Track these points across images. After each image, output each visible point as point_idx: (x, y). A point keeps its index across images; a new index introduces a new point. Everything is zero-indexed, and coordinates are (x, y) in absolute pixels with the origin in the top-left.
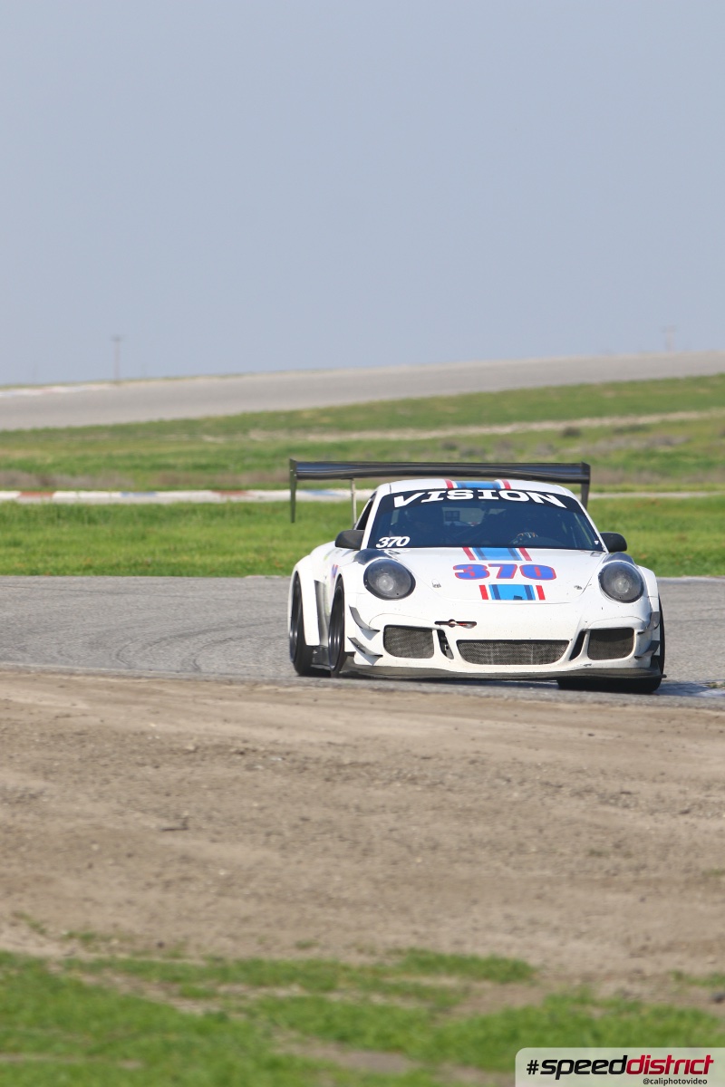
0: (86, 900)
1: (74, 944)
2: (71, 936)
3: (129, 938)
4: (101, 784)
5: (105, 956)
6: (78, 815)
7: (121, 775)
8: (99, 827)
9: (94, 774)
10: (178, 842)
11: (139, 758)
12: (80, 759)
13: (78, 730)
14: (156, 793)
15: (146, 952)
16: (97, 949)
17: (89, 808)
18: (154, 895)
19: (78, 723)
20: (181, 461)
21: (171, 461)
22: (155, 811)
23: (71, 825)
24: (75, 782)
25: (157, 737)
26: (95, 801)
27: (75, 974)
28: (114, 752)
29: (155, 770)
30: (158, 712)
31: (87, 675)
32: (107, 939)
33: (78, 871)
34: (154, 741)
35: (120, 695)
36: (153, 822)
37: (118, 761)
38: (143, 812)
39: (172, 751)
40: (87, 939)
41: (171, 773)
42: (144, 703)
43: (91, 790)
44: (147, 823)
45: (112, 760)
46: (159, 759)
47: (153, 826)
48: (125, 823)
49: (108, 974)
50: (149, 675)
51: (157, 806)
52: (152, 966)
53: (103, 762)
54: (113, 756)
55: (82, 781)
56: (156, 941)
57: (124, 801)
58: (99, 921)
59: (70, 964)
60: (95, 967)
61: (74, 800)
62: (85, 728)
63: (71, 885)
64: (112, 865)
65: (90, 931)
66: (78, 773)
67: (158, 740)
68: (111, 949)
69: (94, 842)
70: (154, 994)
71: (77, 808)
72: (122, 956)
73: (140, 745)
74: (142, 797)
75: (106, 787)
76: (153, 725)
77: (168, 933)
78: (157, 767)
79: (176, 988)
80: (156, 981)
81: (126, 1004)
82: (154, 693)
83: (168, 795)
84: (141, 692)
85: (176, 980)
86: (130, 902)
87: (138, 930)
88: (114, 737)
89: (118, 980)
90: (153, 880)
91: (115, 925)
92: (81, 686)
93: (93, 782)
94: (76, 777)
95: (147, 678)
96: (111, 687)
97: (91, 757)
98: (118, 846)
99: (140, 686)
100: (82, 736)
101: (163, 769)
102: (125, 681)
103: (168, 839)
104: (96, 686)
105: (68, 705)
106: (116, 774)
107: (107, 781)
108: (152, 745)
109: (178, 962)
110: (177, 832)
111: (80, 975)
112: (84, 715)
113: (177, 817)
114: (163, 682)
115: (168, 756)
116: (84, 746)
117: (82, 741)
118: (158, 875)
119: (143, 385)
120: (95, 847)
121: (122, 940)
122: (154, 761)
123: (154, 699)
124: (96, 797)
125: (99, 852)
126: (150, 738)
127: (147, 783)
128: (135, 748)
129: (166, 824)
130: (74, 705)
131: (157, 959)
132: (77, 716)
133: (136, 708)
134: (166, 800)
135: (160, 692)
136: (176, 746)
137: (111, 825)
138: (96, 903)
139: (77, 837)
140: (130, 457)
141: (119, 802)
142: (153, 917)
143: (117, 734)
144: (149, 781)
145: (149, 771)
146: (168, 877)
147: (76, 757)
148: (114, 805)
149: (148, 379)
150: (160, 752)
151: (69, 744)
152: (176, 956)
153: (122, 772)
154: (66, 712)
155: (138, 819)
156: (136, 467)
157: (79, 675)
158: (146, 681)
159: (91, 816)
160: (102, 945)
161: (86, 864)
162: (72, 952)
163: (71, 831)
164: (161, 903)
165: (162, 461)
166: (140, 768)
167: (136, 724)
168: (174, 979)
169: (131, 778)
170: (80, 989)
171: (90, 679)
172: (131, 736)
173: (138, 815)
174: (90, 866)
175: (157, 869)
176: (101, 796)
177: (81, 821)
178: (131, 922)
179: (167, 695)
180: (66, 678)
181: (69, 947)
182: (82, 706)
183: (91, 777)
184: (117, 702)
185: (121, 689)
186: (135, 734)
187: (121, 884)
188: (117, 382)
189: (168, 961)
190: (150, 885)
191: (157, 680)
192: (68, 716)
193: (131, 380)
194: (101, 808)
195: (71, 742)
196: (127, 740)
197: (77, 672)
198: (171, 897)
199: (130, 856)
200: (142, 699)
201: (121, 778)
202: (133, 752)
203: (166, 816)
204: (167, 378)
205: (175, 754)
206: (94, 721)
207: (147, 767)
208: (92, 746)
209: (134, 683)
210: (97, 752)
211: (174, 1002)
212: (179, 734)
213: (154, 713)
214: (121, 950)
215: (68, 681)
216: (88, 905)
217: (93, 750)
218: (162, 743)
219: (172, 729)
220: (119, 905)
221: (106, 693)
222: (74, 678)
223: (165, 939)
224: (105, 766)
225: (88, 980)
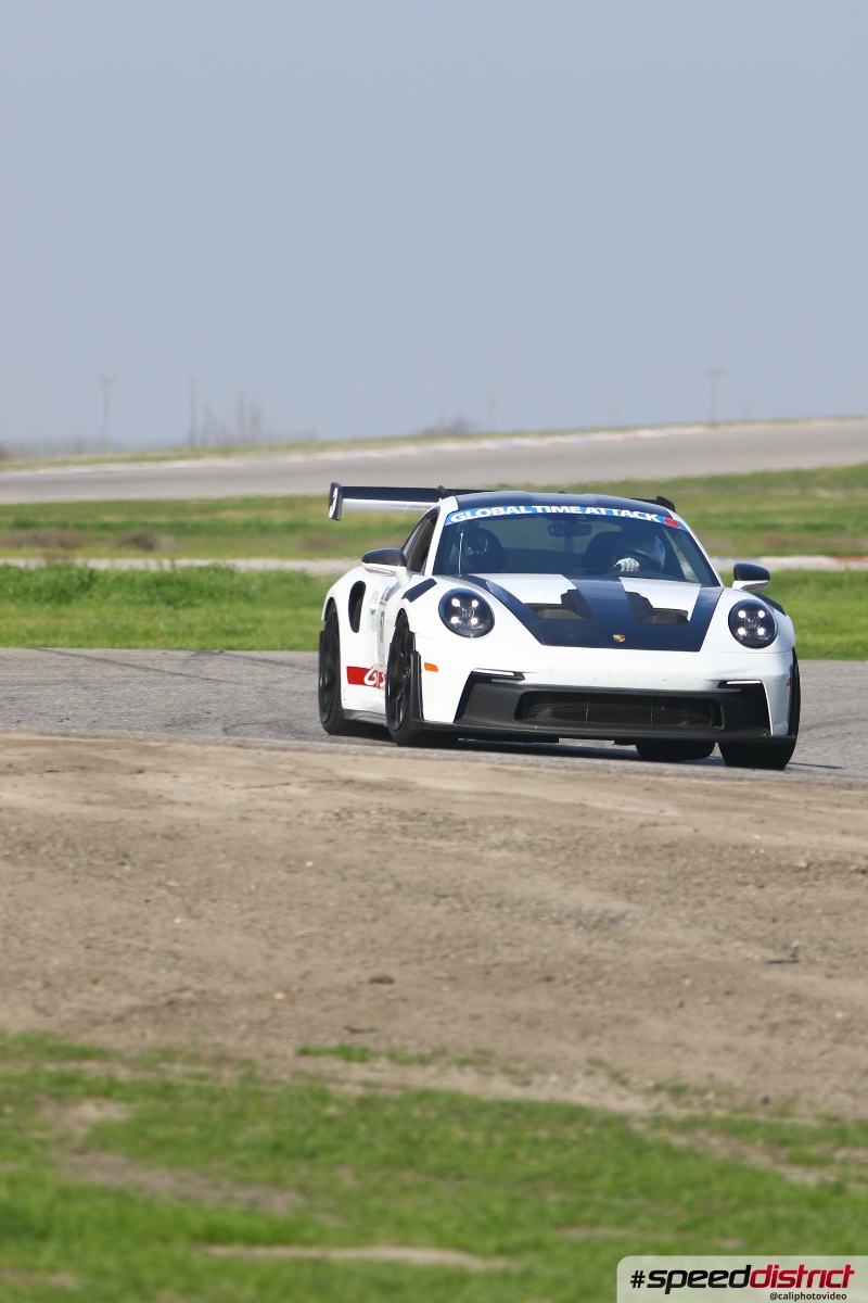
0: (676, 1045)
1: (662, 1097)
2: (658, 1088)
3: (729, 1092)
4: (695, 907)
5: (699, 1112)
6: (667, 944)
7: (718, 896)
8: (691, 959)
9: (686, 894)
10: (787, 978)
11: (739, 876)
12: (669, 877)
13: (667, 842)
14: (760, 918)
15: (748, 1108)
16: (688, 1104)
17: (680, 935)
18: (757, 1041)
19: (667, 833)
20: (789, 521)
21: (779, 520)
22: (759, 940)
23: (658, 955)
24: (664, 904)
25: (762, 851)
26: (688, 927)
27: (664, 1134)
28: (710, 868)
29: (759, 891)
30: (763, 821)
31: (678, 775)
32: (702, 1092)
33: (667, 1011)
34: (757, 856)
35: (717, 800)
36: (756, 953)
37: (716, 879)
38: (744, 940)
39: (779, 868)
40: (678, 1092)
41: (778, 895)
42: (745, 810)
43: (682, 914)
44: (749, 955)
45: (708, 878)
46: (764, 878)
47: (757, 957)
48: (723, 954)
49: (702, 1134)
50: (753, 777)
51: (760, 934)
52: (756, 1125)
53: (696, 880)
54: (709, 874)
55: (671, 903)
56: (760, 1096)
57: (721, 927)
58: (693, 1070)
59: (657, 1122)
60: (688, 1126)
61: (662, 926)
62: (676, 840)
63: (657, 1027)
64: (707, 1004)
65: (682, 1082)
66: (668, 892)
67: (763, 855)
68: (705, 1104)
69: (685, 976)
70: (758, 1159)
71: (665, 935)
72: (719, 1113)
73: (741, 860)
74: (744, 923)
75: (701, 910)
76: (757, 837)
77: (774, 1087)
78: (761, 887)
79: (785, 1152)
80: (760, 1143)
81: (724, 1170)
82: (758, 798)
83: (774, 920)
84: (742, 797)
85: (785, 1142)
86: (729, 1049)
87: (738, 1082)
88: (710, 850)
89: (715, 1141)
90: (756, 1022)
91: (711, 1076)
92: (670, 789)
93: (685, 904)
94: (664, 897)
95: (750, 779)
96: (706, 791)
97: (682, 873)
98: (714, 981)
99: (742, 790)
100: (671, 849)
101: (771, 889)
102: (724, 783)
103: (774, 974)
104: (689, 789)
105: (656, 811)
106: (713, 896)
107: (702, 904)
108: (756, 861)
109: (787, 1121)
110: (784, 965)
111: (668, 1135)
112: (674, 824)
113: (785, 947)
114: (769, 785)
115: (775, 874)
116: (674, 861)
117: (671, 855)
118: (762, 1017)
119: (746, 429)
120: (687, 982)
121: (718, 1094)
122: (758, 880)
123: (758, 805)
124: (688, 923)
125: (692, 988)
126: (753, 852)
127: (750, 906)
128: (735, 863)
129: (772, 956)
130: (662, 811)
131: (761, 1117)
132: (665, 825)
133: (735, 816)
134: (772, 927)
135: (766, 797)
136: (784, 862)
137: (706, 956)
138: (687, 1049)
139: (666, 969)
140: (730, 515)
141: (716, 928)
142: (756, 1066)
143: (713, 846)
144: (751, 902)
145: (752, 891)
146: (774, 1019)
147: (665, 873)
148: (709, 931)
149: (751, 422)
150: (765, 869)
151: (657, 859)
152: (784, 1114)
153: (720, 892)
154: (652, 820)
155: (737, 949)
156: (736, 527)
157: (668, 776)
158: (749, 783)
159: (681, 945)
160: (696, 1100)
161: (677, 1003)
162: (659, 1108)
163: (658, 962)
164: (766, 1050)
165: (767, 521)
166: (742, 888)
167: (736, 836)
168: (782, 1141)
169: (730, 899)
170: (669, 1152)
171: (682, 780)
172: (730, 849)
173: (738, 944)
174: (681, 1005)
175: (761, 1010)
176: (694, 921)
177: (670, 951)
178: (729, 1073)
179: (773, 800)
180: (652, 779)
181: (655, 1102)
182: (672, 813)
183: (682, 898)
184: (713, 808)
185: (719, 793)
186: (735, 847)
187: (719, 1027)
188: (713, 424)
189: (774, 1120)
190: (752, 1029)
191: (761, 782)
192: (655, 825)
193: (730, 423)
194: (694, 936)
195: (659, 855)
196: (726, 855)
197: (668, 772)
198: (778, 1042)
199: (728, 993)
200: (744, 804)
201: (717, 900)
202: (733, 869)
203: (772, 946)
204: (774, 421)
205: (784, 871)
206: (687, 831)
207: (750, 887)
208: (684, 860)
209: (734, 786)
210: (689, 869)
211: (781, 1169)
212: (788, 848)
213: (757, 822)
214: (718, 1105)
215: (655, 783)
216: (678, 1051)
217: (686, 865)
218: (769, 859)
219: (781, 842)
220: (715, 1052)
221: (700, 798)
222: (663, 779)
223: (771, 1094)
224: (699, 885)
225: (679, 1141)
